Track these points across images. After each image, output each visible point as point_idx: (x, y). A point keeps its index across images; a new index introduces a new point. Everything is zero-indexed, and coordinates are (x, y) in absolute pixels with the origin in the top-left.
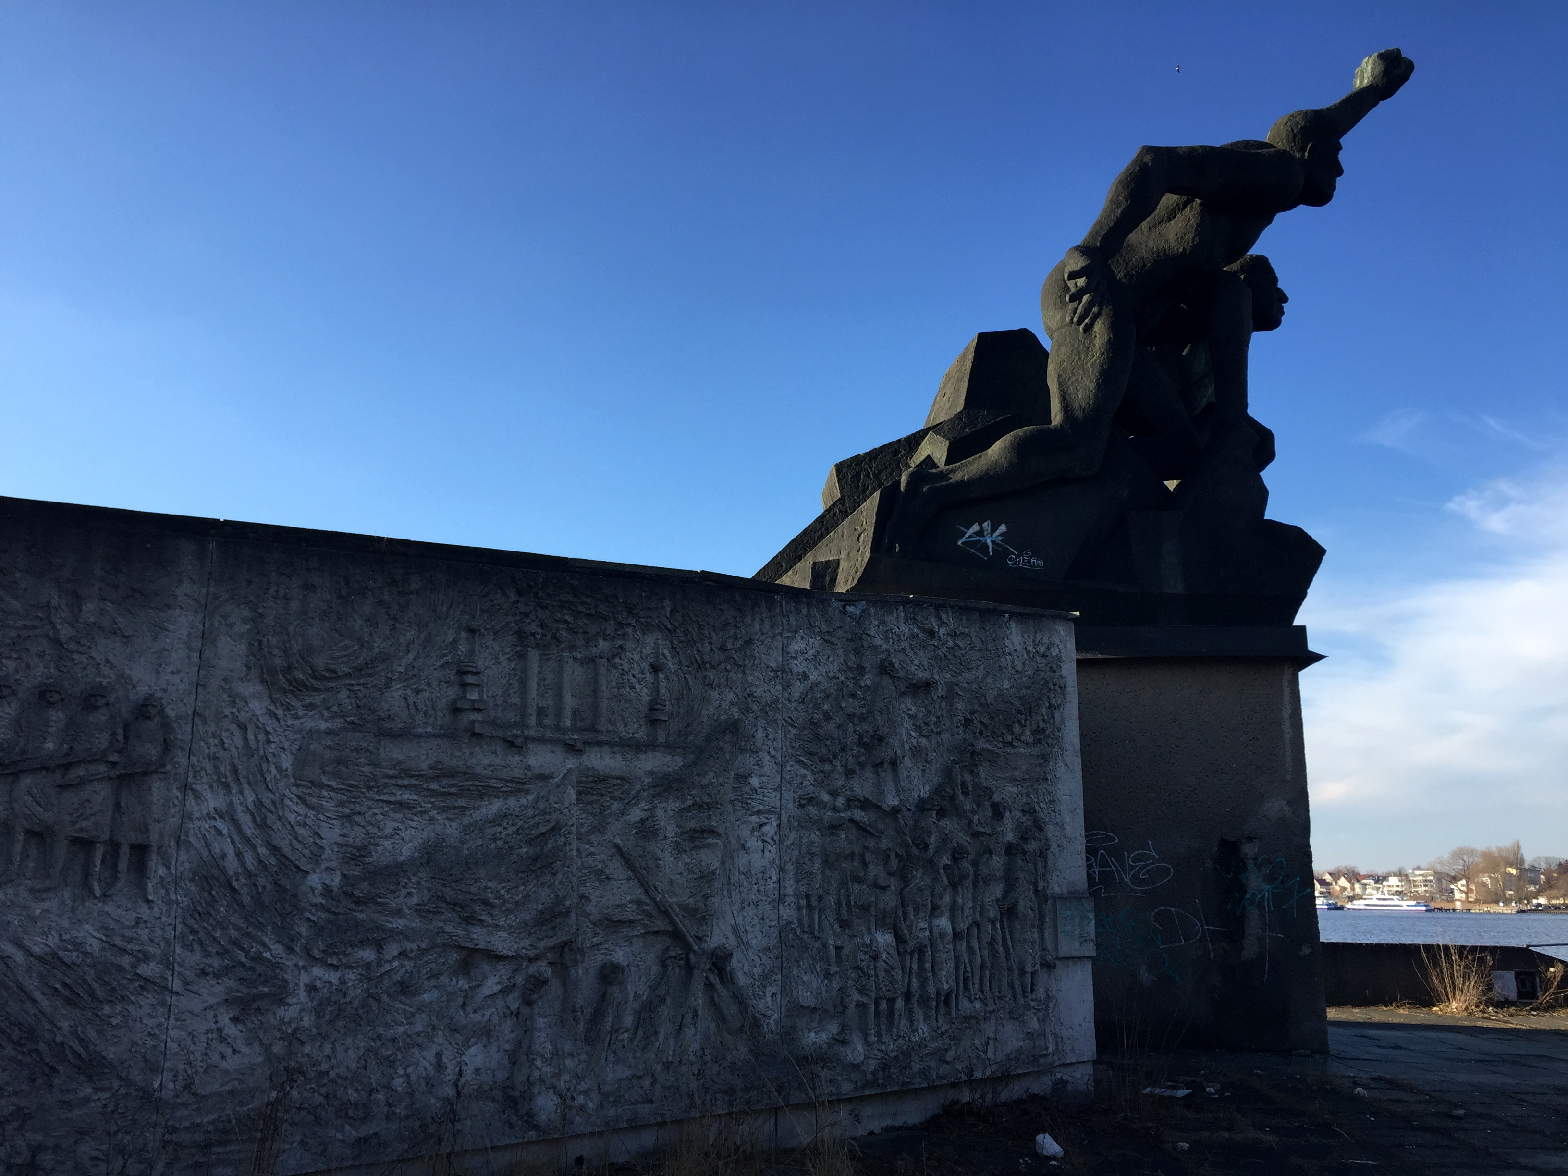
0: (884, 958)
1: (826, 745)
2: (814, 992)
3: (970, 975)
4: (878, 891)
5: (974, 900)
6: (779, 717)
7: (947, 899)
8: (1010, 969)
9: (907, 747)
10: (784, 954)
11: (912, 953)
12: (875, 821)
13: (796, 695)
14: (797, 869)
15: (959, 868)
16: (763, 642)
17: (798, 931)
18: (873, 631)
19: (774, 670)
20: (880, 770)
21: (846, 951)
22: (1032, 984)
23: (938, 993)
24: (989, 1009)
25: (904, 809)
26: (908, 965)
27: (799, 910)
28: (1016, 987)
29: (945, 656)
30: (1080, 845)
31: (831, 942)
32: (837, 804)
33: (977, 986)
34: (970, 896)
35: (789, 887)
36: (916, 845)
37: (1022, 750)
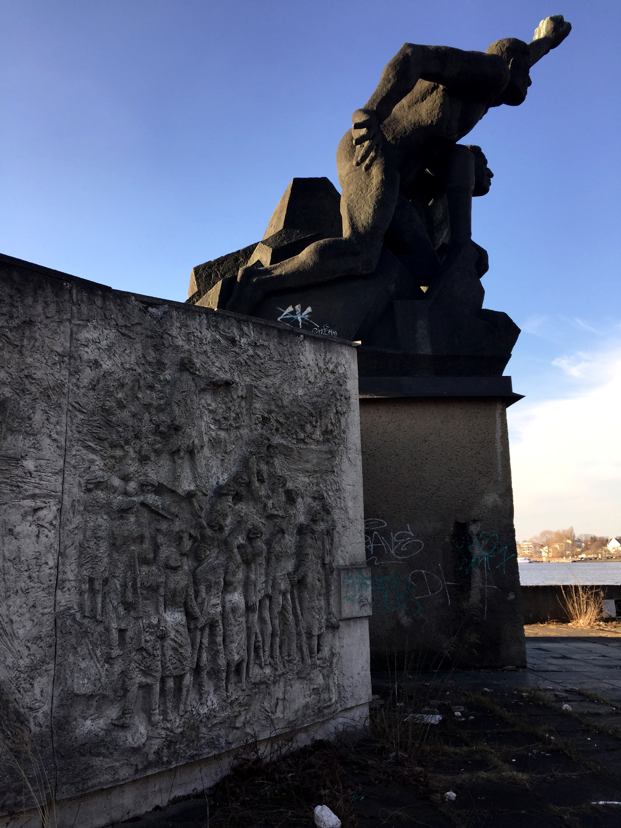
0: (172, 636)
1: (118, 432)
2: (93, 678)
3: (261, 644)
4: (168, 571)
5: (267, 575)
6: (64, 401)
7: (240, 575)
8: (299, 634)
9: (206, 438)
10: (59, 642)
11: (202, 629)
12: (169, 505)
13: (85, 382)
14: (81, 553)
15: (253, 547)
16: (46, 326)
17: (78, 616)
18: (174, 332)
19: (59, 355)
20: (176, 458)
21: (130, 634)
22: (319, 645)
23: (228, 664)
24: (280, 672)
25: (199, 494)
26: (198, 640)
27: (80, 595)
28: (304, 650)
29: (246, 362)
30: (360, 526)
31: (114, 625)
32: (128, 488)
33: (267, 653)
34: (263, 571)
35: (69, 573)
36: (212, 527)
37: (313, 447)
